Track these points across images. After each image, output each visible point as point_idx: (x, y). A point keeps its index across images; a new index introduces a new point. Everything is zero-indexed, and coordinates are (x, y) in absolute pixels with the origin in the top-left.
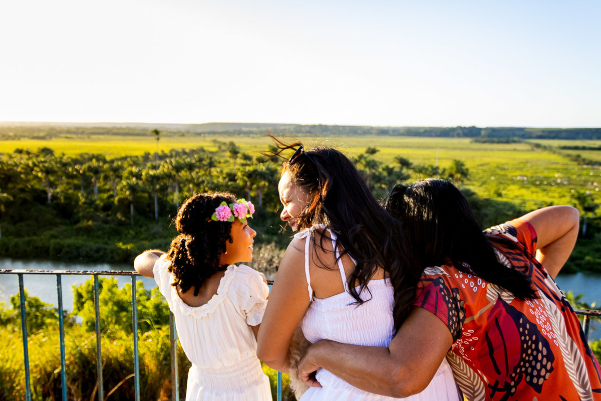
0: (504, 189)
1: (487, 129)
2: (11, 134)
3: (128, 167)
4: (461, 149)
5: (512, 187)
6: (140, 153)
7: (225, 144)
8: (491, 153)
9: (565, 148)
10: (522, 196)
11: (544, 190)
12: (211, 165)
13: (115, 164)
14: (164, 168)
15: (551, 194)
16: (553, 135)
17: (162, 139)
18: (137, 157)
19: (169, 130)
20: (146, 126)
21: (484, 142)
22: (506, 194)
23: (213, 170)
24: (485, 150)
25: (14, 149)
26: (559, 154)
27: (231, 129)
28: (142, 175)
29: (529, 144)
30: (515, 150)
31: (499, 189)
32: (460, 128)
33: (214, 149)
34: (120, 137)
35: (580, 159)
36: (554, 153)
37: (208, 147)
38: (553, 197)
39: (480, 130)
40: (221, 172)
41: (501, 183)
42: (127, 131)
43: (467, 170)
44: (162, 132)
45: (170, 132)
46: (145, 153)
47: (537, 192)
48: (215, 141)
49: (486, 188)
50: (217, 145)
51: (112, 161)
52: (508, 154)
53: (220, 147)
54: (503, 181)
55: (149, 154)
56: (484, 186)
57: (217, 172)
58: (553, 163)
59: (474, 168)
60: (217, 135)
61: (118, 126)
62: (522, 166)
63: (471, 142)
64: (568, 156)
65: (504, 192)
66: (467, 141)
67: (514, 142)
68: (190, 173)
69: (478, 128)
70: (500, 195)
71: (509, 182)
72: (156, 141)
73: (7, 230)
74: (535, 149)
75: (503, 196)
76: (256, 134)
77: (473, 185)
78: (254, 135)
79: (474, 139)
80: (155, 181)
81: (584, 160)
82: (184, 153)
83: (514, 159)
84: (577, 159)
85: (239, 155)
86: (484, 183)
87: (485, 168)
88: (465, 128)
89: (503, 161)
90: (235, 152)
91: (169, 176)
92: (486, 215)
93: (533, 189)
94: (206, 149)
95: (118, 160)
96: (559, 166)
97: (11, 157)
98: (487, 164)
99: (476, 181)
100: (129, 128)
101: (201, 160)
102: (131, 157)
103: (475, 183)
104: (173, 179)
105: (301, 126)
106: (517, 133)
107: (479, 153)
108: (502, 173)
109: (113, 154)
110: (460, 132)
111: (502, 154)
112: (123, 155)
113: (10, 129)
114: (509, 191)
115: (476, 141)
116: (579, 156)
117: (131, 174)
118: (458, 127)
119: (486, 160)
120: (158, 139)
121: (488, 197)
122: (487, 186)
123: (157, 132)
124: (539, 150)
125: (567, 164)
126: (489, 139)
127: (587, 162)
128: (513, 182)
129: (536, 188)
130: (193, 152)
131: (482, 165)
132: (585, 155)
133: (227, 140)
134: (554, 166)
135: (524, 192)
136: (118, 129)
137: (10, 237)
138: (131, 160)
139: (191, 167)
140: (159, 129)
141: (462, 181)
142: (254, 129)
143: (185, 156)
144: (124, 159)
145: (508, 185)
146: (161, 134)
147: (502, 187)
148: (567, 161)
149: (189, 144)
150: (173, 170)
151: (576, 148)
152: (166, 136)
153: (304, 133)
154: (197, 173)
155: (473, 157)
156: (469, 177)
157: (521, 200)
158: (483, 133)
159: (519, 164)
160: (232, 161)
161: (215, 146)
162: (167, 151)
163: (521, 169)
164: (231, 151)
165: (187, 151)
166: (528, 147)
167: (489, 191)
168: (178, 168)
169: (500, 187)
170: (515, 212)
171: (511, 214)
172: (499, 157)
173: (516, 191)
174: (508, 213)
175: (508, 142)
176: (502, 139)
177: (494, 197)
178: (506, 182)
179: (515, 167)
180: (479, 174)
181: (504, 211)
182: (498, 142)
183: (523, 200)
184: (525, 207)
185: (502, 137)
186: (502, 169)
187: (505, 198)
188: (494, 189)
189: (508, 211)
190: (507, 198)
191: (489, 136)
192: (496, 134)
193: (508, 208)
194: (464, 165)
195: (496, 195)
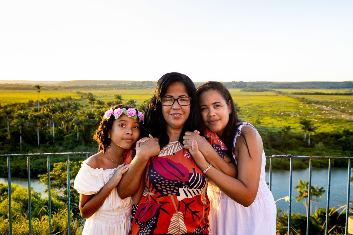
0: (262, 119)
1: (250, 83)
3: (18, 111)
4: (235, 95)
5: (266, 118)
6: (26, 101)
7: (86, 94)
8: (253, 98)
9: (295, 94)
11: (285, 119)
12: (76, 108)
13: (9, 109)
14: (44, 111)
15: (289, 122)
16: (288, 86)
17: (41, 92)
18: (24, 104)
19: (46, 86)
20: (30, 83)
21: (249, 91)
22: (263, 122)
23: (78, 111)
24: (250, 96)
26: (292, 97)
27: (89, 85)
28: (28, 115)
29: (275, 91)
30: (267, 95)
33: (78, 98)
34: (12, 91)
35: (304, 100)
36: (290, 97)
37: (74, 96)
38: (291, 123)
39: (246, 83)
40: (84, 112)
41: (260, 116)
42: (16, 86)
43: (239, 107)
44: (42, 87)
45: (47, 87)
46: (30, 101)
47: (281, 121)
48: (78, 93)
50: (81, 95)
51: (6, 107)
53: (82, 97)
54: (261, 115)
55: (33, 101)
56: (250, 118)
57: (81, 113)
58: (289, 103)
59: (243, 107)
60: (80, 89)
61: (9, 83)
62: (271, 105)
63: (241, 91)
64: (298, 98)
65: (261, 121)
66: (238, 90)
67: (266, 90)
68: (62, 114)
69: (244, 82)
70: (259, 123)
71: (264, 115)
72: (38, 93)
74: (278, 94)
75: (261, 123)
76: (107, 88)
77: (243, 117)
78: (105, 89)
79: (243, 89)
80: (38, 120)
81: (307, 101)
82: (58, 100)
83: (266, 101)
84: (303, 100)
85: (95, 102)
86: (250, 116)
88: (237, 82)
89: (261, 102)
90: (92, 100)
91: (47, 116)
93: (278, 119)
94: (72, 97)
95: (10, 106)
96: (292, 105)
98: (251, 104)
99: (244, 114)
100: (18, 85)
101: (69, 105)
102: (19, 104)
103: (244, 116)
104: (50, 118)
105: (136, 82)
106: (267, 85)
107: (246, 98)
108: (260, 109)
109: (6, 102)
110: (234, 85)
111: (260, 98)
112: (14, 102)
114: (264, 120)
115: (244, 91)
116: (304, 98)
117: (20, 115)
118: (233, 82)
119: (251, 102)
120: (39, 92)
122: (251, 118)
123: (38, 87)
124: (281, 95)
125: (297, 103)
126: (252, 89)
127: (308, 102)
128: (266, 114)
129: (280, 118)
130: (64, 100)
132: (307, 97)
133: (87, 92)
134: (290, 105)
135: (273, 120)
136: (10, 85)
138: (20, 106)
139: (62, 110)
140: (40, 85)
142: (105, 85)
143: (58, 103)
144: (15, 105)
145: (264, 117)
146: (41, 88)
147: (260, 118)
148: (297, 101)
149: (60, 95)
150: (50, 112)
151: (302, 94)
152: (45, 89)
153: (138, 87)
154: (67, 113)
155: (243, 100)
156: (240, 112)
157: (272, 125)
158: (247, 85)
160: (90, 105)
161: (79, 96)
162: (45, 100)
163: (271, 107)
164: (89, 99)
165: (60, 99)
166: (275, 94)
167: (253, 121)
168: (54, 111)
169: (259, 118)
170: (269, 133)
171: (266, 134)
172: (257, 100)
173: (269, 120)
174: (265, 133)
175: (262, 91)
176: (259, 89)
177: (256, 124)
178: (263, 115)
179: (267, 105)
180: (246, 110)
181: (263, 132)
182: (257, 91)
183: (273, 125)
184: (274, 130)
185: (259, 88)
186: (260, 107)
187: (262, 124)
188: (256, 119)
189: (265, 132)
190: (264, 124)
191: (251, 87)
192: (255, 86)
193: (264, 131)
194: (237, 105)
195: (257, 123)
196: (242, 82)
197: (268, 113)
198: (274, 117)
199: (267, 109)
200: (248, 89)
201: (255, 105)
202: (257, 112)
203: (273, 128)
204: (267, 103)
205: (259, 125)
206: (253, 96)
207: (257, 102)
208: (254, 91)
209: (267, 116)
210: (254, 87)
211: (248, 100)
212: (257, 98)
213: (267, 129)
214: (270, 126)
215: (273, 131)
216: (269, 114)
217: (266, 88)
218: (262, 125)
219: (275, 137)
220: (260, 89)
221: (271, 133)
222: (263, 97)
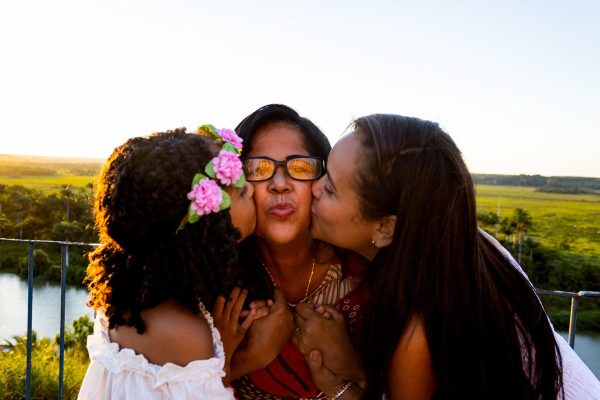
0: (572, 241)
1: (553, 178)
2: (85, 170)
4: (525, 198)
5: (581, 240)
8: (557, 204)
10: (593, 250)
21: (550, 192)
22: (574, 247)
24: (551, 200)
25: (87, 183)
30: (584, 201)
31: (566, 241)
32: (524, 176)
39: (546, 178)
41: (569, 235)
43: (530, 218)
49: (552, 239)
52: (576, 205)
54: (571, 234)
56: (550, 237)
59: (538, 218)
62: (592, 217)
63: (535, 192)
65: (571, 245)
66: (530, 190)
67: (583, 192)
69: (543, 177)
70: (567, 248)
71: (577, 234)
73: (75, 259)
75: (571, 249)
77: (538, 236)
79: (538, 188)
83: (583, 210)
86: (550, 234)
87: (552, 218)
88: (529, 176)
89: (572, 212)
92: (553, 268)
97: (83, 190)
98: (554, 215)
99: (540, 231)
103: (540, 234)
106: (586, 183)
107: (544, 203)
108: (570, 224)
110: (524, 180)
111: (570, 205)
113: (85, 166)
114: (578, 243)
115: (541, 191)
118: (521, 175)
119: (554, 211)
121: (554, 249)
122: (553, 238)
126: (556, 189)
128: (582, 233)
131: (549, 215)
135: (594, 245)
137: (77, 266)
141: (525, 231)
145: (577, 238)
147: (570, 239)
155: (538, 207)
156: (533, 227)
157: (591, 253)
158: (548, 181)
159: (589, 215)
163: (592, 221)
167: (556, 244)
169: (567, 239)
170: (584, 266)
171: (580, 267)
172: (566, 208)
173: (585, 244)
174: (577, 267)
175: (576, 192)
176: (569, 189)
177: (560, 249)
178: (575, 234)
179: (584, 218)
180: (544, 225)
181: (572, 265)
182: (566, 193)
183: (594, 254)
184: (596, 261)
185: (569, 187)
186: (570, 220)
187: (573, 250)
188: (560, 241)
189: (577, 264)
190: (575, 251)
191: (555, 186)
192: (563, 183)
193: (576, 262)
194: (527, 215)
195: (562, 248)
196: (539, 176)
197: (585, 232)
198: (596, 239)
199: (583, 224)
200: (549, 189)
201: (561, 216)
202: (565, 228)
203: (594, 259)
204: (583, 213)
205: (567, 251)
206: (558, 200)
207: (564, 211)
208: (560, 192)
209: (583, 236)
210: (560, 186)
211: (548, 207)
212: (564, 204)
213: (582, 259)
214: (588, 254)
215: (593, 264)
216: (587, 234)
217: (584, 189)
218: (572, 252)
219: (595, 274)
220: (572, 189)
221: (590, 267)
222: (577, 204)
